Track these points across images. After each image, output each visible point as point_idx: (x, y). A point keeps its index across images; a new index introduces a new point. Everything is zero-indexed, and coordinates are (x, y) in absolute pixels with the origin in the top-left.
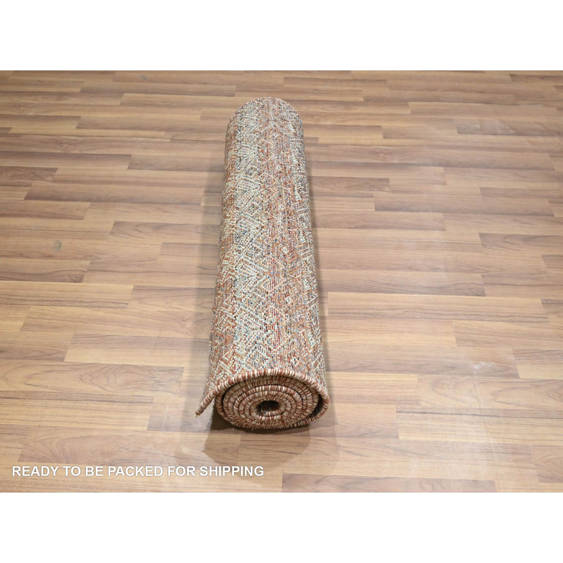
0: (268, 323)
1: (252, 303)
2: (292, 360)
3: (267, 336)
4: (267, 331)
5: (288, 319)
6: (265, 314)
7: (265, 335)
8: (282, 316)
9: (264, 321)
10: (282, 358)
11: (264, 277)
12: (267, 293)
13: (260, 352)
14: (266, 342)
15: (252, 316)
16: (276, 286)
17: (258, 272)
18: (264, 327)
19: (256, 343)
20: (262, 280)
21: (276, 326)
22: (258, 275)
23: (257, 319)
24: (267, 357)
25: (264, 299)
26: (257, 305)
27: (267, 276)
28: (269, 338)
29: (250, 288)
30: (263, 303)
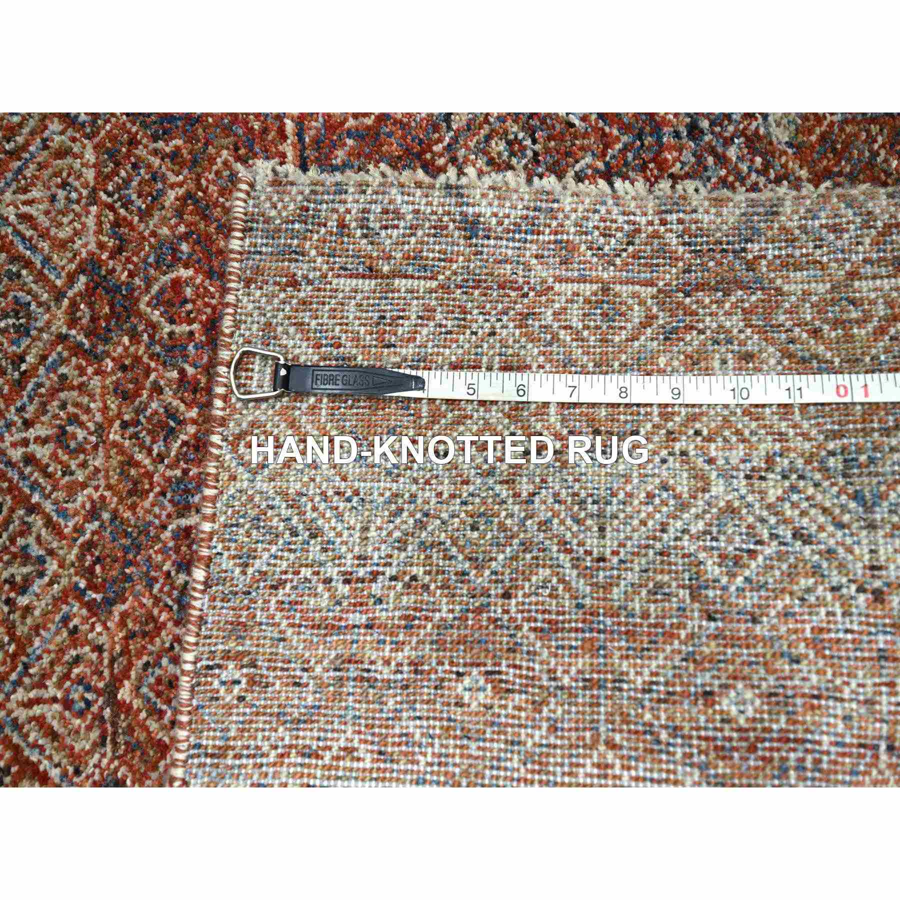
0: (376, 589)
1: (474, 528)
2: (231, 671)
3: (328, 581)
4: (347, 582)
5: (386, 673)
6: (414, 578)
7: (332, 571)
8: (398, 646)
9: (390, 571)
10: (238, 629)
11: (582, 586)
12: (507, 595)
13: (274, 549)
14: (306, 572)
15: (421, 525)
16: (532, 636)
17: (615, 560)
18: (361, 572)
19: (313, 536)
20: (571, 573)
21: (363, 619)
22: (602, 559)
23: (402, 545)
24: (250, 571)
25: (482, 580)
26: (461, 550)
27: (588, 601)
28: (321, 587)
29: (544, 525)
30: (464, 573)
